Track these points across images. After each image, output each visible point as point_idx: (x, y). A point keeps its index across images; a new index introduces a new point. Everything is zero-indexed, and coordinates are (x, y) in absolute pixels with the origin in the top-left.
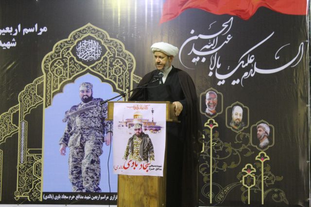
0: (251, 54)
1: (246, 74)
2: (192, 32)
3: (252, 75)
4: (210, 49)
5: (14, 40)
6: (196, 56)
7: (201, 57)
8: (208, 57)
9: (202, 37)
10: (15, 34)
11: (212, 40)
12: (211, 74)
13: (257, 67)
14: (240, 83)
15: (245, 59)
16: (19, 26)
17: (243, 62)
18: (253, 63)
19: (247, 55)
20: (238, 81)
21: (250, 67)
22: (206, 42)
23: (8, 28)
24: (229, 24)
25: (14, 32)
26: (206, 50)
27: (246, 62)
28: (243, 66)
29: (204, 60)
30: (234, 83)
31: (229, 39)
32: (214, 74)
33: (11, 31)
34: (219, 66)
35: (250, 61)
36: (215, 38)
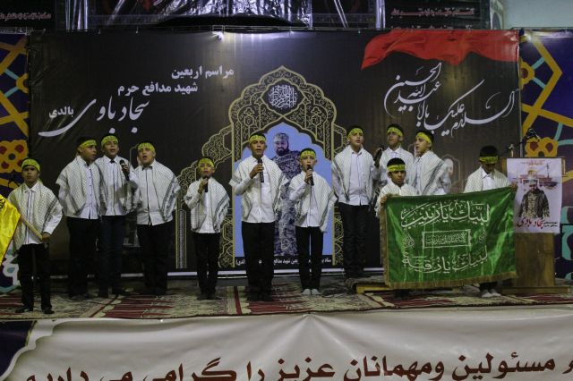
0: (460, 102)
1: (456, 124)
2: (398, 78)
3: (463, 126)
4: (417, 97)
5: (195, 84)
6: (403, 105)
7: (408, 105)
8: (415, 105)
9: (408, 83)
10: (196, 77)
11: (419, 86)
12: (419, 124)
13: (469, 117)
14: (450, 134)
15: (455, 109)
16: (201, 68)
17: (452, 111)
18: (464, 111)
19: (456, 105)
20: (447, 132)
21: (460, 117)
22: (413, 89)
23: (187, 71)
24: (437, 70)
25: (194, 75)
26: (413, 98)
27: (456, 111)
28: (453, 116)
29: (411, 109)
30: (443, 134)
31: (437, 86)
32: (422, 124)
33: (191, 73)
34: (427, 116)
35: (460, 110)
36: (423, 85)
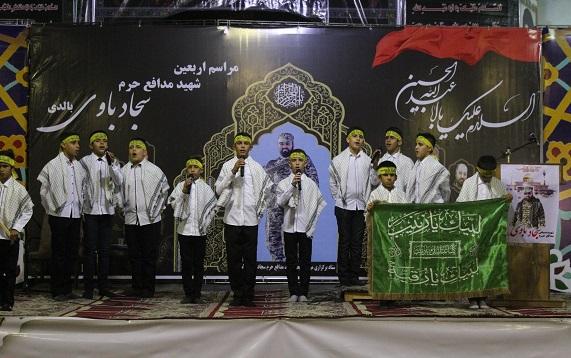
0: (476, 104)
1: (471, 127)
2: (411, 77)
3: (478, 129)
4: (431, 98)
5: (197, 80)
6: (415, 105)
7: (421, 107)
8: (428, 107)
9: (421, 83)
10: (199, 73)
11: (433, 87)
12: (432, 126)
13: (484, 120)
14: (464, 137)
15: (470, 111)
16: (204, 64)
17: (468, 113)
18: (480, 115)
19: (472, 107)
20: (462, 135)
21: (476, 119)
22: (427, 89)
23: (190, 66)
24: (453, 69)
25: (197, 71)
26: (426, 99)
27: (471, 114)
28: (468, 119)
29: (424, 110)
30: (457, 137)
31: (452, 87)
32: (435, 127)
33: (194, 70)
34: (440, 118)
35: (476, 113)
36: (437, 85)
